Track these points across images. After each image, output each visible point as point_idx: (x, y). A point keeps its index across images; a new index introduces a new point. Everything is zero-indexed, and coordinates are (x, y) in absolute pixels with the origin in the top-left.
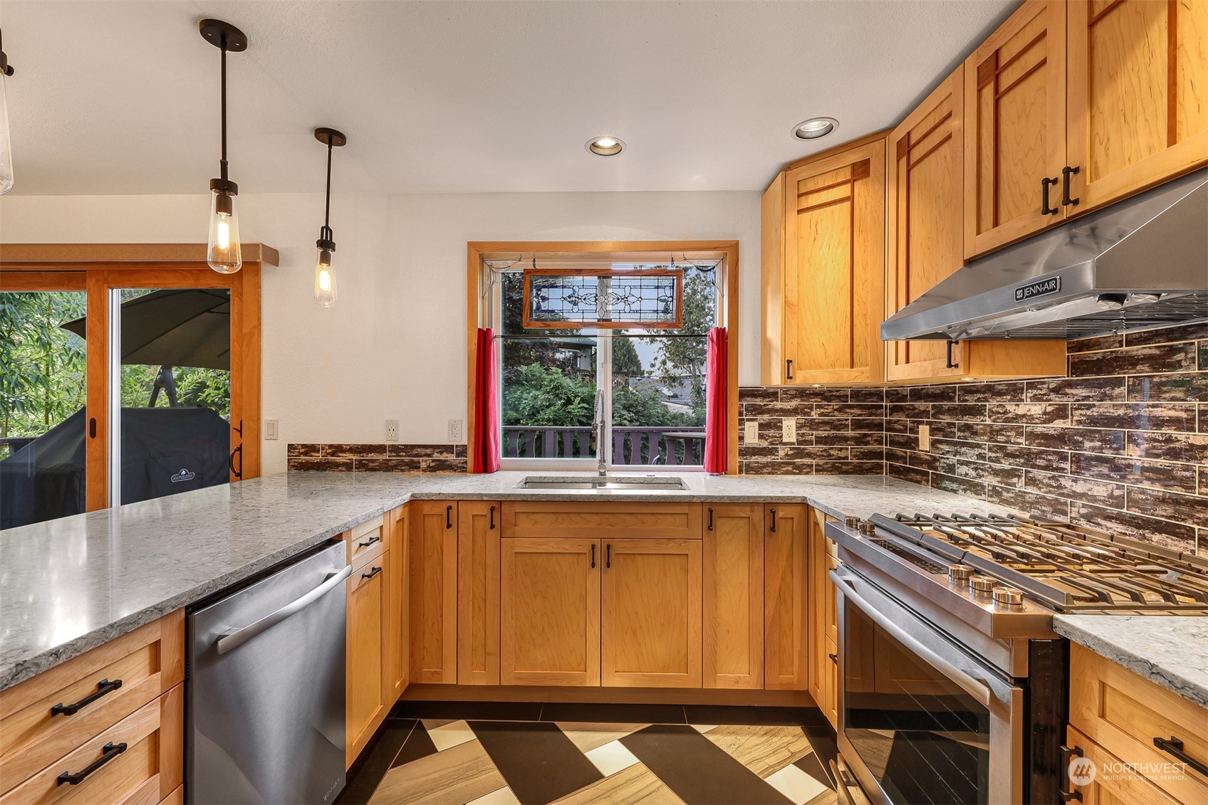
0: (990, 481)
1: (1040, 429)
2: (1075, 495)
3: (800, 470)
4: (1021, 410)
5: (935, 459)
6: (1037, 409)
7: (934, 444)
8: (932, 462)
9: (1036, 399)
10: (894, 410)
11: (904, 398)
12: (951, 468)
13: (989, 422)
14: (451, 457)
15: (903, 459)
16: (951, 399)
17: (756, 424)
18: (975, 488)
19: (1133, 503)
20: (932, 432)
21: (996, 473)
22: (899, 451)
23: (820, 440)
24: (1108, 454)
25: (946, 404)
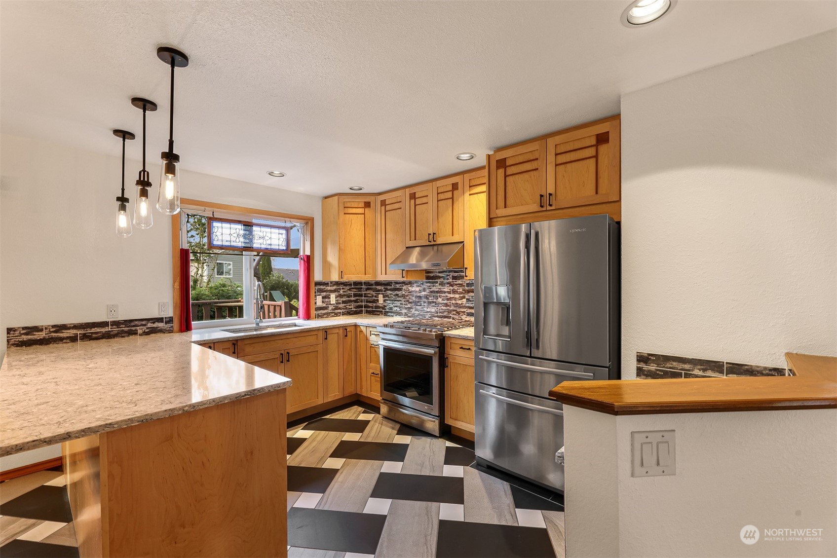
0: (404, 311)
1: (419, 294)
2: (427, 312)
3: (337, 315)
4: (413, 289)
5: (385, 306)
6: (418, 289)
7: (384, 301)
8: (384, 307)
9: (418, 286)
10: (367, 289)
11: (372, 285)
12: (391, 308)
13: (404, 293)
14: (161, 325)
15: (372, 307)
16: (391, 286)
17: (321, 297)
18: (399, 314)
19: (440, 313)
20: (384, 297)
21: (406, 308)
22: (370, 305)
23: (344, 302)
24: (435, 300)
25: (389, 287)
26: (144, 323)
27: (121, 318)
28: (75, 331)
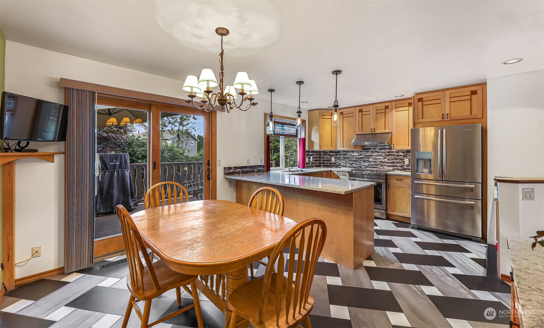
0: (348, 165)
1: (358, 157)
2: (363, 165)
3: (313, 167)
4: (354, 155)
6: (357, 154)
7: (335, 160)
8: (335, 163)
9: (356, 153)
10: (324, 155)
11: (328, 152)
12: (340, 164)
13: (348, 156)
14: (261, 168)
15: (327, 163)
16: (339, 153)
18: (346, 166)
19: (371, 165)
20: (335, 158)
23: (315, 161)
24: (368, 160)
25: (338, 154)
26: (257, 167)
27: (251, 165)
28: (239, 170)
